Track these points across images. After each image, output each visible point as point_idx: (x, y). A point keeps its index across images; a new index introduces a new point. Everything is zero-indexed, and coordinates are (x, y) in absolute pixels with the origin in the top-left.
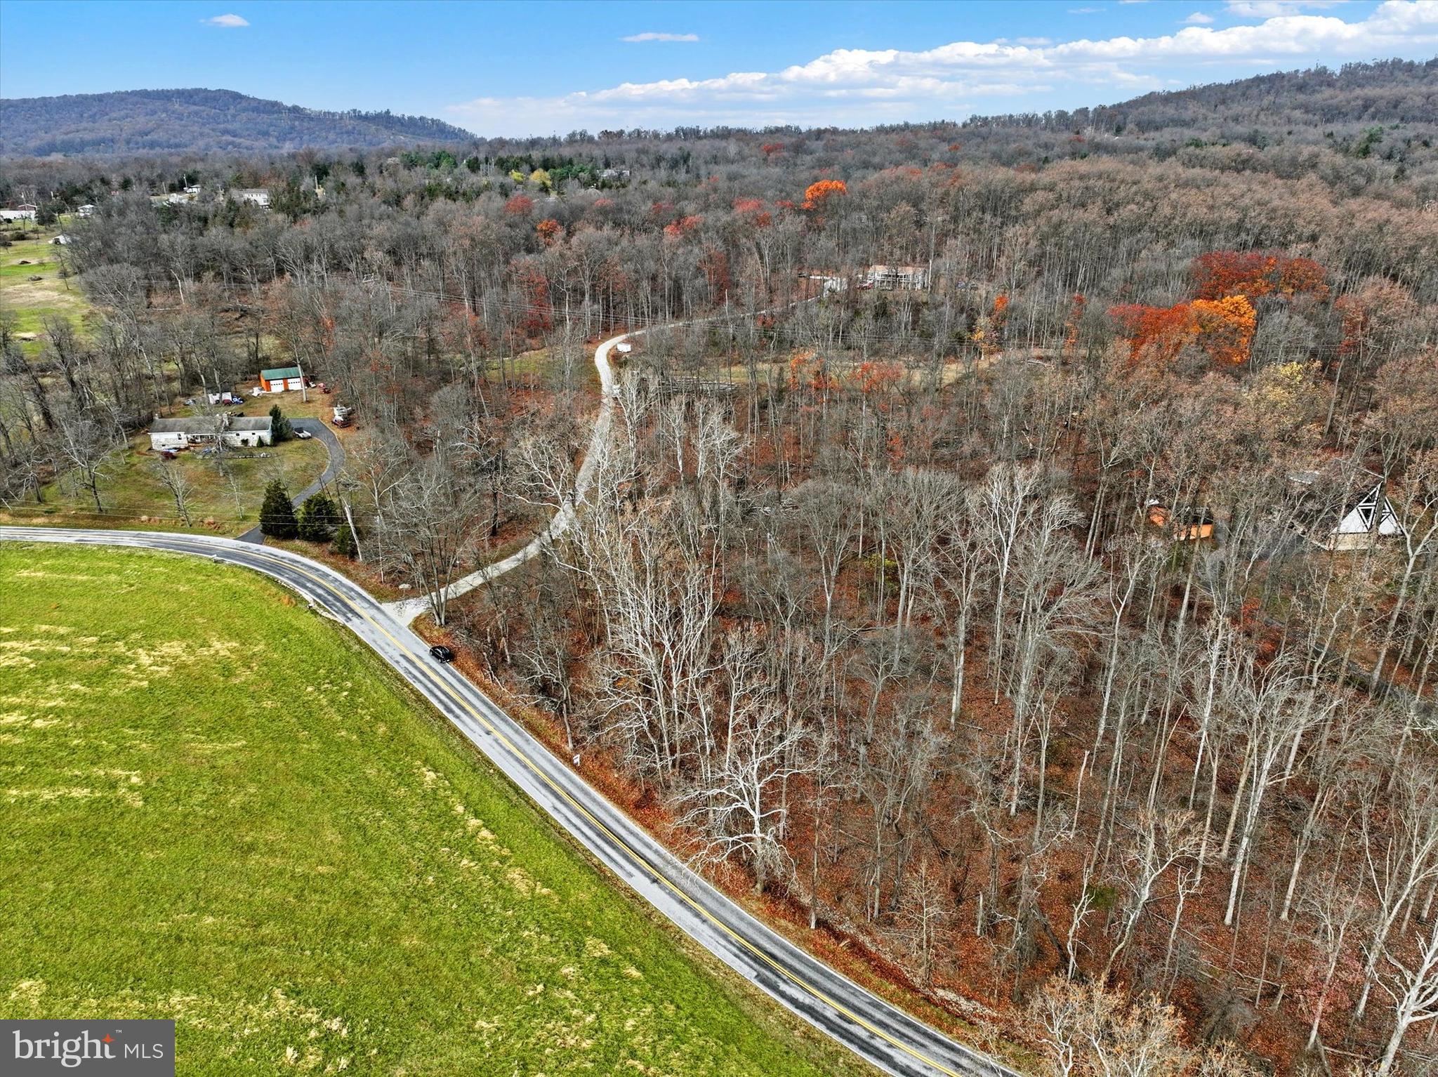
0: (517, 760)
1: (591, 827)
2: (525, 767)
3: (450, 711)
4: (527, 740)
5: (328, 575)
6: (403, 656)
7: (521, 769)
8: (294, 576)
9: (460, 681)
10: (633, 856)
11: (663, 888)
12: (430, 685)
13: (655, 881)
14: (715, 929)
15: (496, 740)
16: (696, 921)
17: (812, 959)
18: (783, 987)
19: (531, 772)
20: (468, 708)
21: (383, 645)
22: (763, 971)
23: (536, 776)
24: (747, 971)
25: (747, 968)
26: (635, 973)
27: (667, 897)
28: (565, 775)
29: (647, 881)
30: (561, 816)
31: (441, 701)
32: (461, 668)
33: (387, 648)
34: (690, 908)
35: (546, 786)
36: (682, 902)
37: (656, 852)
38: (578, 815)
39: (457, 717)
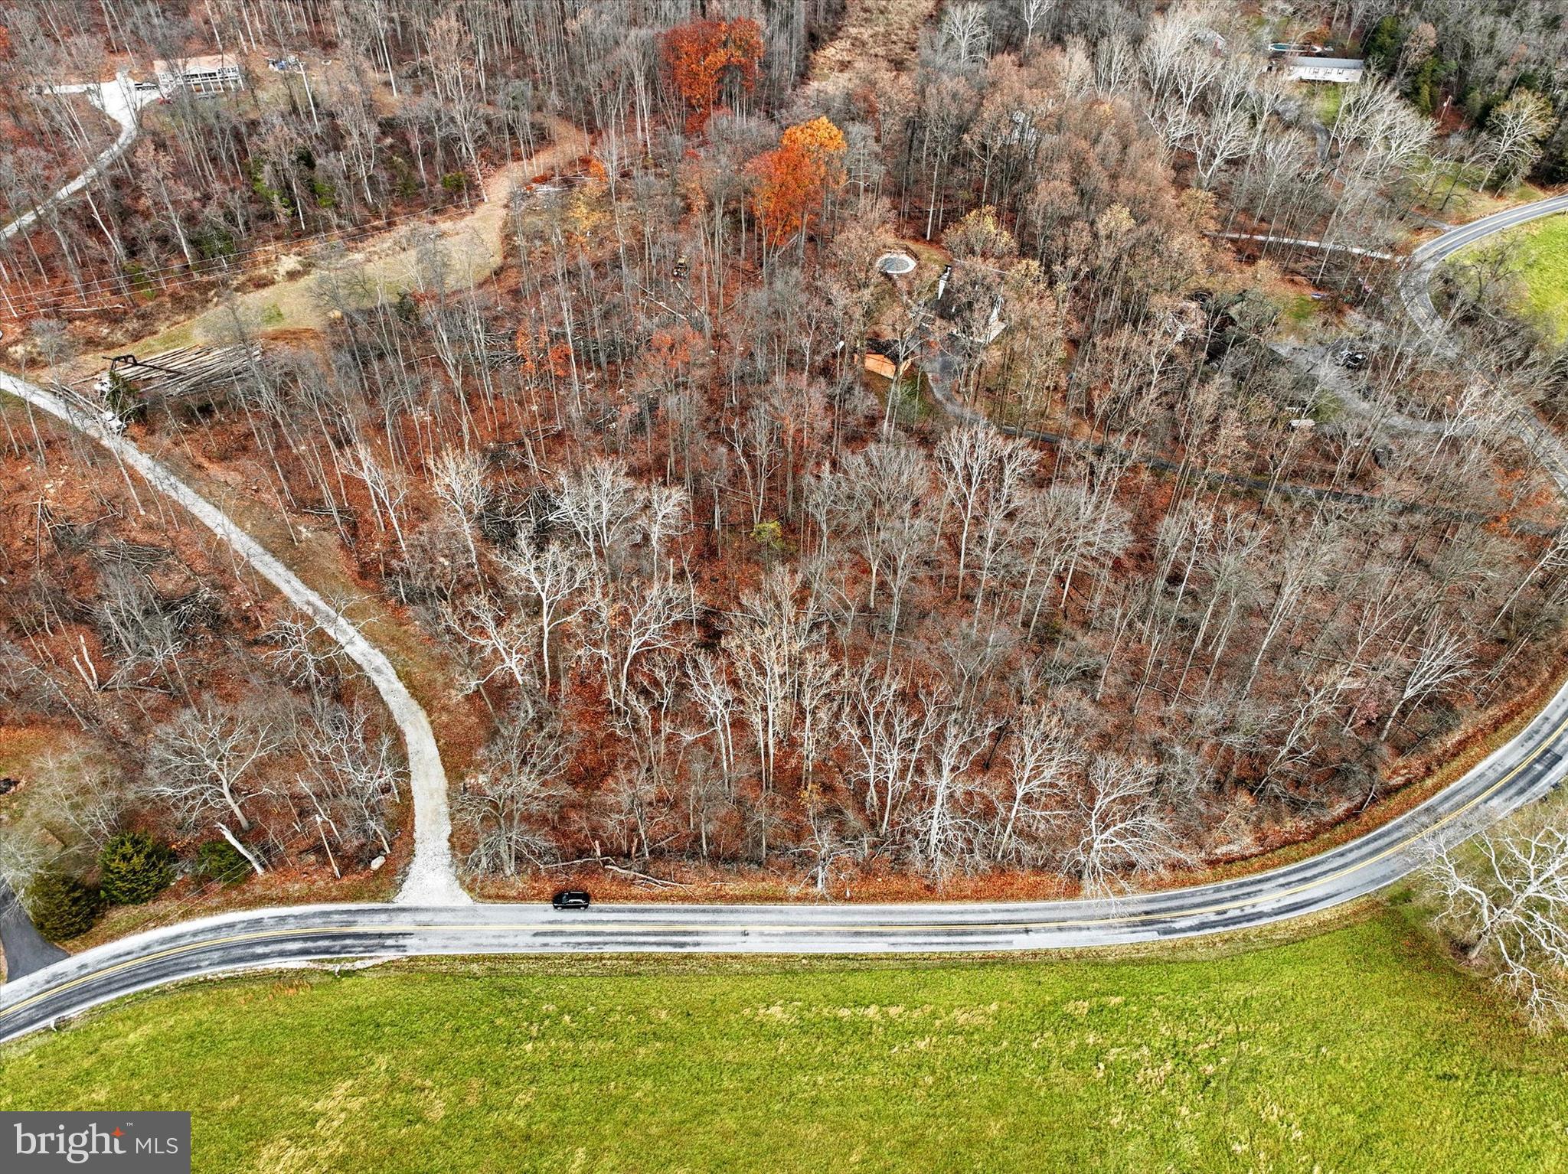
0: (805, 934)
1: (936, 934)
2: (819, 934)
3: (683, 945)
4: (781, 912)
5: (259, 921)
6: (536, 934)
7: (820, 939)
8: (216, 956)
9: (634, 911)
10: (990, 927)
11: (1037, 931)
12: (620, 939)
13: (1027, 931)
14: (1100, 928)
15: (762, 934)
16: (1085, 933)
17: (1159, 894)
18: (1177, 926)
19: (830, 934)
20: (690, 928)
21: (495, 941)
22: (1155, 927)
23: (838, 934)
24: (1149, 936)
25: (1147, 934)
26: (1118, 1000)
27: (1048, 935)
28: (854, 913)
29: (1024, 936)
30: (907, 946)
31: (658, 944)
32: (607, 897)
33: (503, 941)
34: (1070, 929)
35: (857, 934)
36: (1060, 929)
37: (994, 911)
38: (915, 934)
39: (698, 944)
